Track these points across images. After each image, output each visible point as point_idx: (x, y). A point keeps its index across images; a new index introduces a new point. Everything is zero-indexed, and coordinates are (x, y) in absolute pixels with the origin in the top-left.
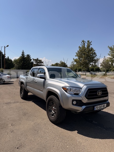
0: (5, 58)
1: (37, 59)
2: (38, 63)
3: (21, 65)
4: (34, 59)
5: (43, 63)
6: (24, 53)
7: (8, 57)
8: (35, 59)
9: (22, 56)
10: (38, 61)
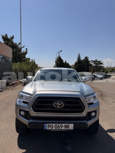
0: (63, 62)
1: (96, 60)
2: (97, 64)
3: (77, 67)
4: (92, 61)
5: (103, 64)
6: (80, 56)
7: (66, 61)
8: (94, 61)
9: (78, 59)
10: (97, 63)
